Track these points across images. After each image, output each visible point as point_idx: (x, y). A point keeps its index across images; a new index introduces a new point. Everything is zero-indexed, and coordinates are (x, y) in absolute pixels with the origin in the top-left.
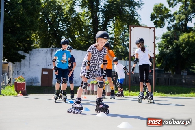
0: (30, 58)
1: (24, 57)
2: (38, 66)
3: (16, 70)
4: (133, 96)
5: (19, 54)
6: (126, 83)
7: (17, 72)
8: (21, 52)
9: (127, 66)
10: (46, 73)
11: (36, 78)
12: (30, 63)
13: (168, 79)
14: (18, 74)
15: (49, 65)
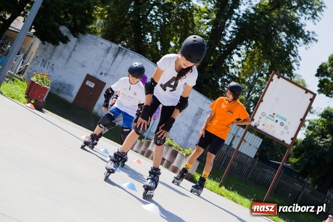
0: (75, 46)
1: (65, 40)
2: (83, 66)
3: (42, 57)
4: (223, 196)
5: (60, 31)
6: (222, 166)
7: (43, 60)
8: (64, 30)
9: (236, 136)
10: (92, 85)
11: (69, 85)
12: (72, 55)
13: (300, 193)
14: (42, 66)
15: (101, 74)
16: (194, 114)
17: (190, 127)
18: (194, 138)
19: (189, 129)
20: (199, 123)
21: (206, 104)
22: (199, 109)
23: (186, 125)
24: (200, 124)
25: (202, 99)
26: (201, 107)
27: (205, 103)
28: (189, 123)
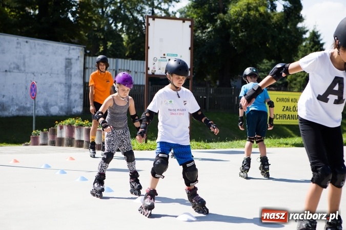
16: (64, 68)
17: (66, 83)
18: (75, 93)
19: (65, 86)
20: (73, 75)
21: (71, 51)
22: (66, 59)
23: (61, 83)
24: (75, 75)
25: (64, 48)
26: (68, 57)
27: (69, 50)
28: (63, 79)
